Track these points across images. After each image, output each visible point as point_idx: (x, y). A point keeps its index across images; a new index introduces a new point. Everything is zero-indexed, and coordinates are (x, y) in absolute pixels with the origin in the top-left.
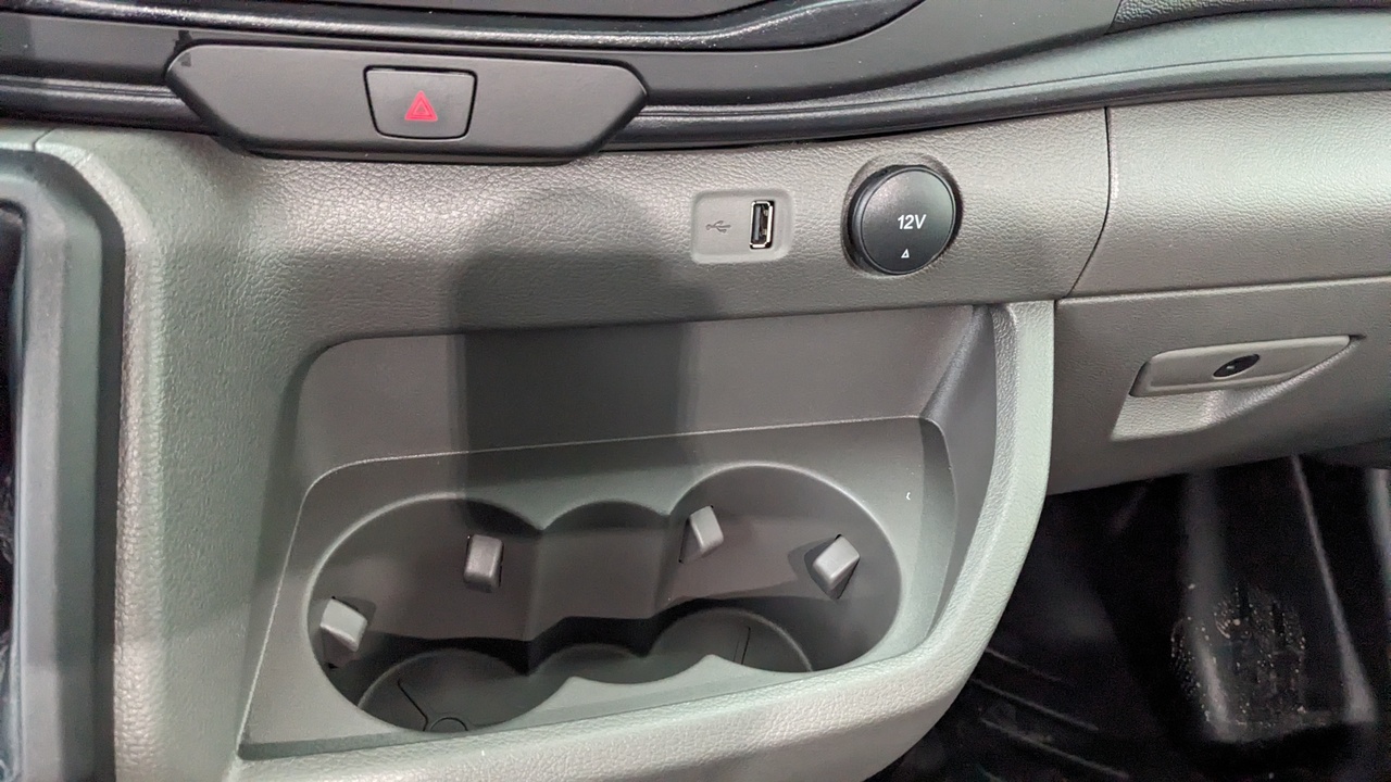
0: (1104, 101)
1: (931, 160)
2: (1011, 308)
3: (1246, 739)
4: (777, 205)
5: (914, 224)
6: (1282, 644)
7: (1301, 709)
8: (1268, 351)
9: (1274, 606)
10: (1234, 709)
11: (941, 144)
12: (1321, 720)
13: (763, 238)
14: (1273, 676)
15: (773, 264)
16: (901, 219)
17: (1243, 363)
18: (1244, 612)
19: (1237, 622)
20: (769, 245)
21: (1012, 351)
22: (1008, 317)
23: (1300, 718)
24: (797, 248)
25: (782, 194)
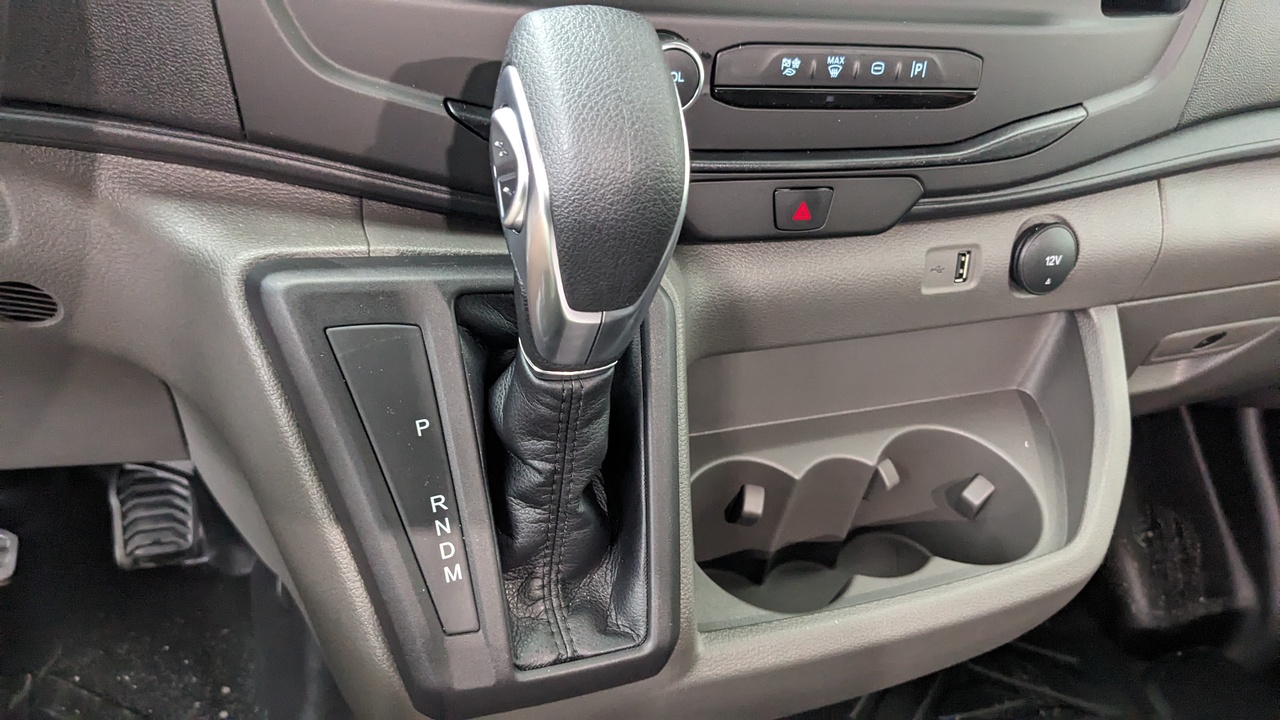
0: (1158, 176)
1: (1058, 217)
2: (1092, 311)
3: (1164, 625)
4: (973, 254)
5: (1055, 262)
6: (1184, 549)
7: (1202, 599)
8: (1231, 329)
9: (1175, 519)
10: (1153, 603)
11: (1065, 207)
12: (1217, 607)
13: (961, 275)
14: (1180, 575)
15: (968, 292)
16: (1048, 259)
17: (1213, 339)
18: (1154, 526)
19: (1150, 534)
20: (965, 280)
21: (1096, 341)
22: (1089, 317)
23: (1202, 606)
24: (983, 281)
25: (977, 246)
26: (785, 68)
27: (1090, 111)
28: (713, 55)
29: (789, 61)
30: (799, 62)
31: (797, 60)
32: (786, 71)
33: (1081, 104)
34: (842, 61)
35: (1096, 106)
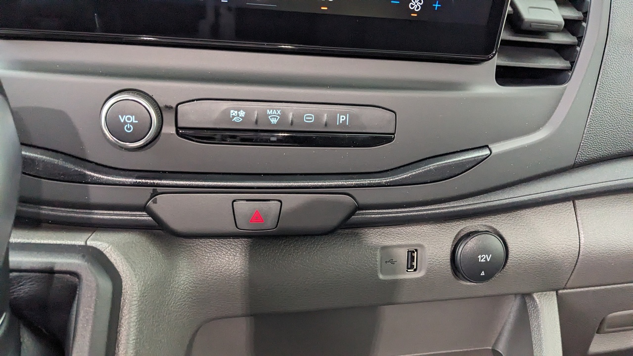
0: (572, 198)
1: (491, 227)
2: (535, 295)
4: (419, 251)
5: (486, 259)
11: (496, 220)
13: (412, 267)
15: (418, 279)
16: (480, 257)
20: (415, 270)
21: (538, 317)
22: (533, 299)
24: (429, 271)
25: (421, 246)
26: (234, 117)
27: (493, 151)
28: (174, 106)
29: (236, 112)
30: (244, 113)
31: (242, 111)
32: (235, 119)
33: (487, 146)
34: (279, 112)
35: (498, 148)
